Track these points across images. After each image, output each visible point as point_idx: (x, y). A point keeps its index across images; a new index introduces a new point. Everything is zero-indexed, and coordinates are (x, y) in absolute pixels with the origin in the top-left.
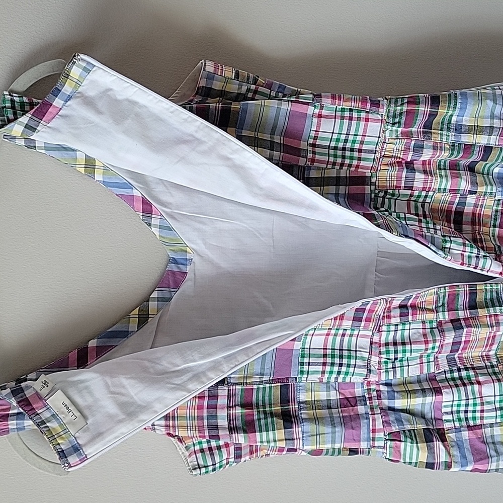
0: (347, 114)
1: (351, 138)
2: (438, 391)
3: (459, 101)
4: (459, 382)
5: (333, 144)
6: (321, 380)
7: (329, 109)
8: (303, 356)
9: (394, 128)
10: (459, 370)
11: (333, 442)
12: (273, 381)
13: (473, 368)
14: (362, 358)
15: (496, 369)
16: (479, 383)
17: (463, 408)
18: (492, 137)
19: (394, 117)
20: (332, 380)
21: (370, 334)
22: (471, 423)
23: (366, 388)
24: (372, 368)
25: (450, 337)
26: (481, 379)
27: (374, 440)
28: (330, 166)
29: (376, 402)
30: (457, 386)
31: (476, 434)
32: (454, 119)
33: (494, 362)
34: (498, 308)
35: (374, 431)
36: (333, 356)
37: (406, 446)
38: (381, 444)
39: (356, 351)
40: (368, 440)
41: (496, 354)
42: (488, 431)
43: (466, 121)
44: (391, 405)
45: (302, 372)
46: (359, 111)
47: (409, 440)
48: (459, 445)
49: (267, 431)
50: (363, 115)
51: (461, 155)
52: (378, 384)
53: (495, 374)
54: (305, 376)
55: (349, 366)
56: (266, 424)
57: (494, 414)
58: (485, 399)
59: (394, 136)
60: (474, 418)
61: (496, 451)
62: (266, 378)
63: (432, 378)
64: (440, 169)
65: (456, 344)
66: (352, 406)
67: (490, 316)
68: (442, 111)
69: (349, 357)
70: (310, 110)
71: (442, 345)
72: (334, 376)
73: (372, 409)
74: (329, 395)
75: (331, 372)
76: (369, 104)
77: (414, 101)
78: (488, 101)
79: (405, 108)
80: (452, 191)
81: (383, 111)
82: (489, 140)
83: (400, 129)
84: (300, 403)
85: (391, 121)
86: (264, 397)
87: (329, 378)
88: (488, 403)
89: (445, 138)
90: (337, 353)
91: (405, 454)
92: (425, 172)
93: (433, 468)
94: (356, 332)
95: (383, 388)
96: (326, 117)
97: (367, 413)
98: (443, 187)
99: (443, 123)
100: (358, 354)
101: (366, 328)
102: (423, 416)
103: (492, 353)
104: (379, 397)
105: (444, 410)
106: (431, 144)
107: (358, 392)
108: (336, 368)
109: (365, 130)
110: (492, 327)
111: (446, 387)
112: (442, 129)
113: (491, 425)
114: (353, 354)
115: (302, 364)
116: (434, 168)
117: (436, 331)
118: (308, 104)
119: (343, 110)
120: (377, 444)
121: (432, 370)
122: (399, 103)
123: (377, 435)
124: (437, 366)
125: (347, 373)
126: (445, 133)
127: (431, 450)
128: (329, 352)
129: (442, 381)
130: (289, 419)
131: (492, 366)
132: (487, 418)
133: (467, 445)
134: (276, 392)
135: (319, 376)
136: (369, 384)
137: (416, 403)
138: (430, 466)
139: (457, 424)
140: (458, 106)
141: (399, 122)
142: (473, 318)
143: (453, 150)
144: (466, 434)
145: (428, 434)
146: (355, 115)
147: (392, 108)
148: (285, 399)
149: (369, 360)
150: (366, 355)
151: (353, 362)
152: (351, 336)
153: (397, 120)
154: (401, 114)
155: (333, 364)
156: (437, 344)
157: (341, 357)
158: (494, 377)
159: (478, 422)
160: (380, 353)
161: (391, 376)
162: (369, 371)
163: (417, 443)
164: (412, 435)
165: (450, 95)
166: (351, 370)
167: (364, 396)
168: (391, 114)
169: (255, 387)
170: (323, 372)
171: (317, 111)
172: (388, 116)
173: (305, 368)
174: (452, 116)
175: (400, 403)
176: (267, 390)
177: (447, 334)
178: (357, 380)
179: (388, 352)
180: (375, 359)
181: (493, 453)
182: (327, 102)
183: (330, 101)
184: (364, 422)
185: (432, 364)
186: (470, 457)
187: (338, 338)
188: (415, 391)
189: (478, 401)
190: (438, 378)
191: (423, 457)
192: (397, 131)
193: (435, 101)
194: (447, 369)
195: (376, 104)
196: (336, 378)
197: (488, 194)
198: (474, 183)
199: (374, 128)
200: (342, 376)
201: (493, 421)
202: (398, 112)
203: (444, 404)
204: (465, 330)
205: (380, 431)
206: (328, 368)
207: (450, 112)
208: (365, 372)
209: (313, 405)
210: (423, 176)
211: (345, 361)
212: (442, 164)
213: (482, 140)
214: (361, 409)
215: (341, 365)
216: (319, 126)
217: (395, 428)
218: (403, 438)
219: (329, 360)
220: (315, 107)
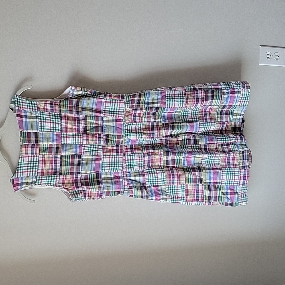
0: (114, 101)
1: (116, 108)
2: (144, 175)
3: (147, 95)
4: (151, 173)
5: (110, 110)
6: (109, 171)
7: (108, 100)
8: (103, 165)
9: (128, 105)
10: (151, 169)
11: (113, 189)
12: (94, 172)
13: (156, 169)
14: (121, 164)
15: (163, 170)
16: (157, 173)
17: (152, 180)
18: (158, 104)
19: (128, 101)
20: (112, 171)
21: (122, 157)
22: (155, 185)
23: (122, 173)
24: (124, 167)
25: (147, 158)
26: (158, 172)
27: (125, 188)
28: (110, 116)
29: (125, 178)
30: (150, 174)
31: (156, 188)
32: (146, 101)
33: (162, 167)
34: (161, 150)
35: (125, 186)
36: (112, 164)
37: (134, 190)
38: (127, 190)
39: (119, 162)
40: (123, 188)
41: (163, 165)
42: (160, 187)
43: (150, 101)
44: (130, 179)
45: (103, 169)
46: (118, 100)
47: (135, 188)
48: (151, 191)
49: (93, 185)
50: (119, 101)
51: (149, 110)
52: (126, 172)
53: (162, 171)
54: (104, 170)
55: (116, 167)
56: (92, 184)
57: (161, 182)
58: (159, 178)
59: (128, 107)
60: (155, 183)
61: (162, 193)
62: (92, 172)
63: (143, 172)
64: (144, 115)
65: (149, 160)
66: (118, 179)
67: (159, 152)
68: (142, 99)
69: (117, 164)
70: (103, 100)
71: (145, 161)
72: (112, 170)
73: (124, 179)
74: (111, 176)
75: (111, 169)
76: (120, 98)
77: (134, 96)
78: (156, 95)
79: (131, 99)
80: (148, 122)
81: (125, 100)
82: (157, 105)
83: (130, 105)
84: (102, 178)
85: (127, 103)
86: (91, 177)
87: (111, 171)
88: (160, 179)
89: (144, 106)
90: (113, 163)
91: (134, 193)
92: (139, 116)
93: (143, 198)
94: (118, 157)
95: (128, 174)
96: (108, 102)
97: (123, 181)
98: (145, 120)
99: (143, 102)
100: (119, 163)
101: (121, 155)
102: (140, 182)
103: (162, 165)
104: (126, 176)
105: (146, 181)
106: (140, 108)
107: (120, 175)
108: (113, 168)
109: (120, 106)
110: (159, 155)
111: (146, 174)
112: (143, 104)
113: (161, 186)
114: (118, 163)
115: (103, 167)
116: (142, 115)
117: (143, 156)
118: (102, 98)
119: (113, 100)
120: (126, 190)
121: (143, 169)
122: (129, 97)
123: (125, 187)
124: (144, 168)
125: (116, 169)
126: (144, 105)
127: (142, 192)
128: (111, 163)
129: (146, 172)
130: (99, 182)
131: (162, 168)
132: (159, 183)
133: (153, 191)
134: (95, 176)
135: (108, 170)
136: (123, 172)
137: (137, 178)
138: (142, 197)
139: (150, 185)
140: (147, 97)
141: (130, 103)
142: (154, 153)
143: (146, 109)
144: (153, 188)
145: (141, 187)
146: (116, 101)
147: (127, 99)
148: (98, 177)
149: (123, 165)
150: (122, 163)
151: (118, 165)
152: (117, 158)
153: (129, 102)
154: (130, 100)
155: (112, 167)
156: (143, 160)
157: (114, 164)
158: (162, 172)
159: (157, 185)
160: (126, 163)
161: (130, 170)
162: (123, 168)
163: (138, 189)
164: (136, 187)
165: (144, 94)
166: (117, 168)
167: (122, 176)
168: (127, 101)
169: (89, 174)
170: (109, 169)
171: (105, 100)
172: (126, 101)
173: (104, 168)
174: (145, 100)
175: (132, 178)
176: (92, 175)
177: (145, 157)
178: (120, 171)
179: (128, 162)
180: (124, 164)
181: (161, 193)
182: (108, 98)
183: (109, 97)
184: (121, 183)
185: (143, 167)
186: (154, 194)
187: (113, 159)
188: (137, 175)
189: (156, 178)
190: (145, 171)
191: (140, 194)
192: (129, 105)
193: (140, 96)
194: (148, 169)
195: (122, 98)
196: (113, 171)
197: (160, 122)
198: (155, 119)
199: (122, 105)
200: (115, 170)
201: (161, 184)
202: (129, 100)
203: (146, 179)
204: (151, 156)
205: (126, 186)
206: (110, 168)
207: (145, 99)
208: (122, 168)
209: (106, 179)
210: (138, 118)
211: (115, 165)
212: (145, 113)
213: (156, 106)
214: (121, 180)
215: (114, 167)
216: (106, 105)
217: (131, 185)
218: (133, 188)
219: (111, 165)
220: (104, 99)
